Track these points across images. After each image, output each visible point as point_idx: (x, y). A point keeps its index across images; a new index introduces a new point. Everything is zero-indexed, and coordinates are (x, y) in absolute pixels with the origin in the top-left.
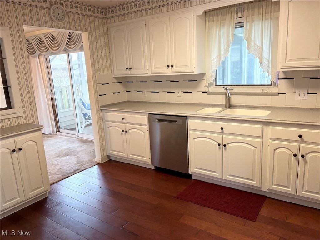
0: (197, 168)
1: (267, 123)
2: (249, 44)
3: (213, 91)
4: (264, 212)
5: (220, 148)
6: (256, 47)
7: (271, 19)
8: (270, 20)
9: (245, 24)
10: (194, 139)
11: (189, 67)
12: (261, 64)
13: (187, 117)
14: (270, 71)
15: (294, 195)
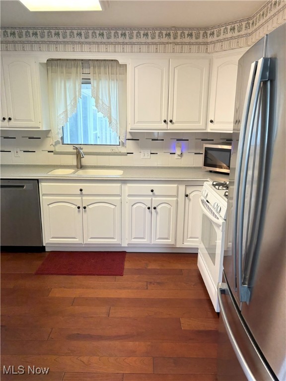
0: (53, 238)
1: (124, 182)
2: (97, 102)
3: (60, 151)
4: (127, 265)
5: (79, 211)
6: (104, 106)
7: (117, 80)
8: (115, 81)
9: (92, 81)
10: (48, 205)
11: (33, 121)
12: (110, 123)
13: (38, 180)
14: (118, 132)
15: (149, 244)
